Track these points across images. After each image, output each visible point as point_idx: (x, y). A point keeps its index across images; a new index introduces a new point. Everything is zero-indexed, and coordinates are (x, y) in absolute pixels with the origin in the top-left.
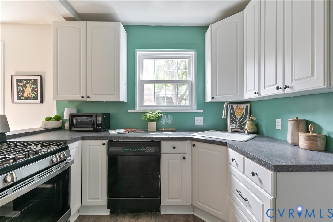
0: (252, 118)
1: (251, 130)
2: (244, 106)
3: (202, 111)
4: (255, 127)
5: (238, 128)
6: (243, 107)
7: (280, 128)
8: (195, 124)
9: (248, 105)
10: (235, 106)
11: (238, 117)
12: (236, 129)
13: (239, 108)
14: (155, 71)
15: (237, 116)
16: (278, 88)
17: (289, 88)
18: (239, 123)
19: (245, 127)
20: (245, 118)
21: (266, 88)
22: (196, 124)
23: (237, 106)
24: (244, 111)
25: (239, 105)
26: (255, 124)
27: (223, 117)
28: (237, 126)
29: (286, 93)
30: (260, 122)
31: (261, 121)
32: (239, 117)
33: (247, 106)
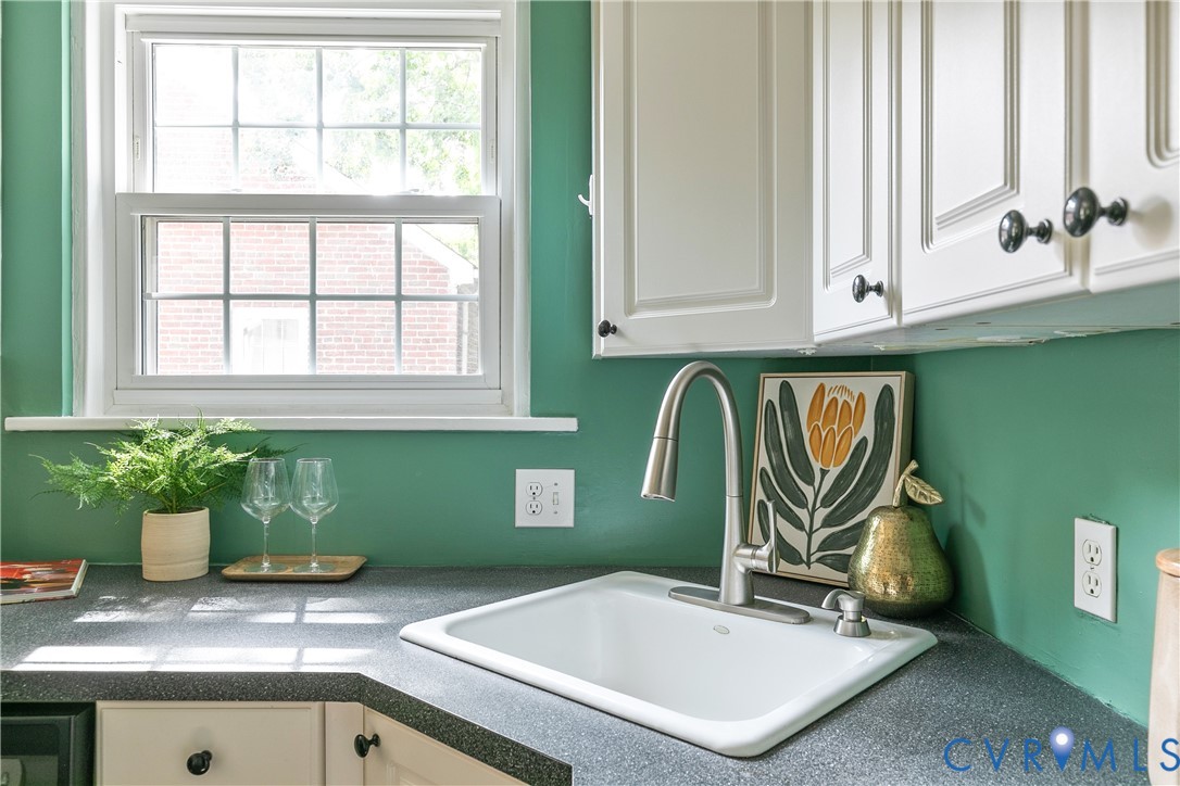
0: (911, 493)
1: (903, 584)
2: (869, 385)
3: (570, 425)
4: (931, 566)
5: (819, 560)
6: (861, 396)
7: (1102, 607)
8: (518, 524)
9: (897, 381)
10: (805, 388)
11: (824, 473)
12: (808, 564)
13: (835, 400)
14: (236, 126)
15: (817, 466)
16: (1016, 234)
17: (1129, 226)
18: (827, 523)
19: (858, 552)
20: (873, 481)
21: (942, 240)
22: (523, 519)
23: (822, 387)
24: (867, 429)
25: (832, 381)
26: (934, 539)
27: (645, 490)
28: (818, 538)
29: (1096, 284)
30: (972, 525)
31: (980, 516)
32: (834, 472)
33: (887, 391)
